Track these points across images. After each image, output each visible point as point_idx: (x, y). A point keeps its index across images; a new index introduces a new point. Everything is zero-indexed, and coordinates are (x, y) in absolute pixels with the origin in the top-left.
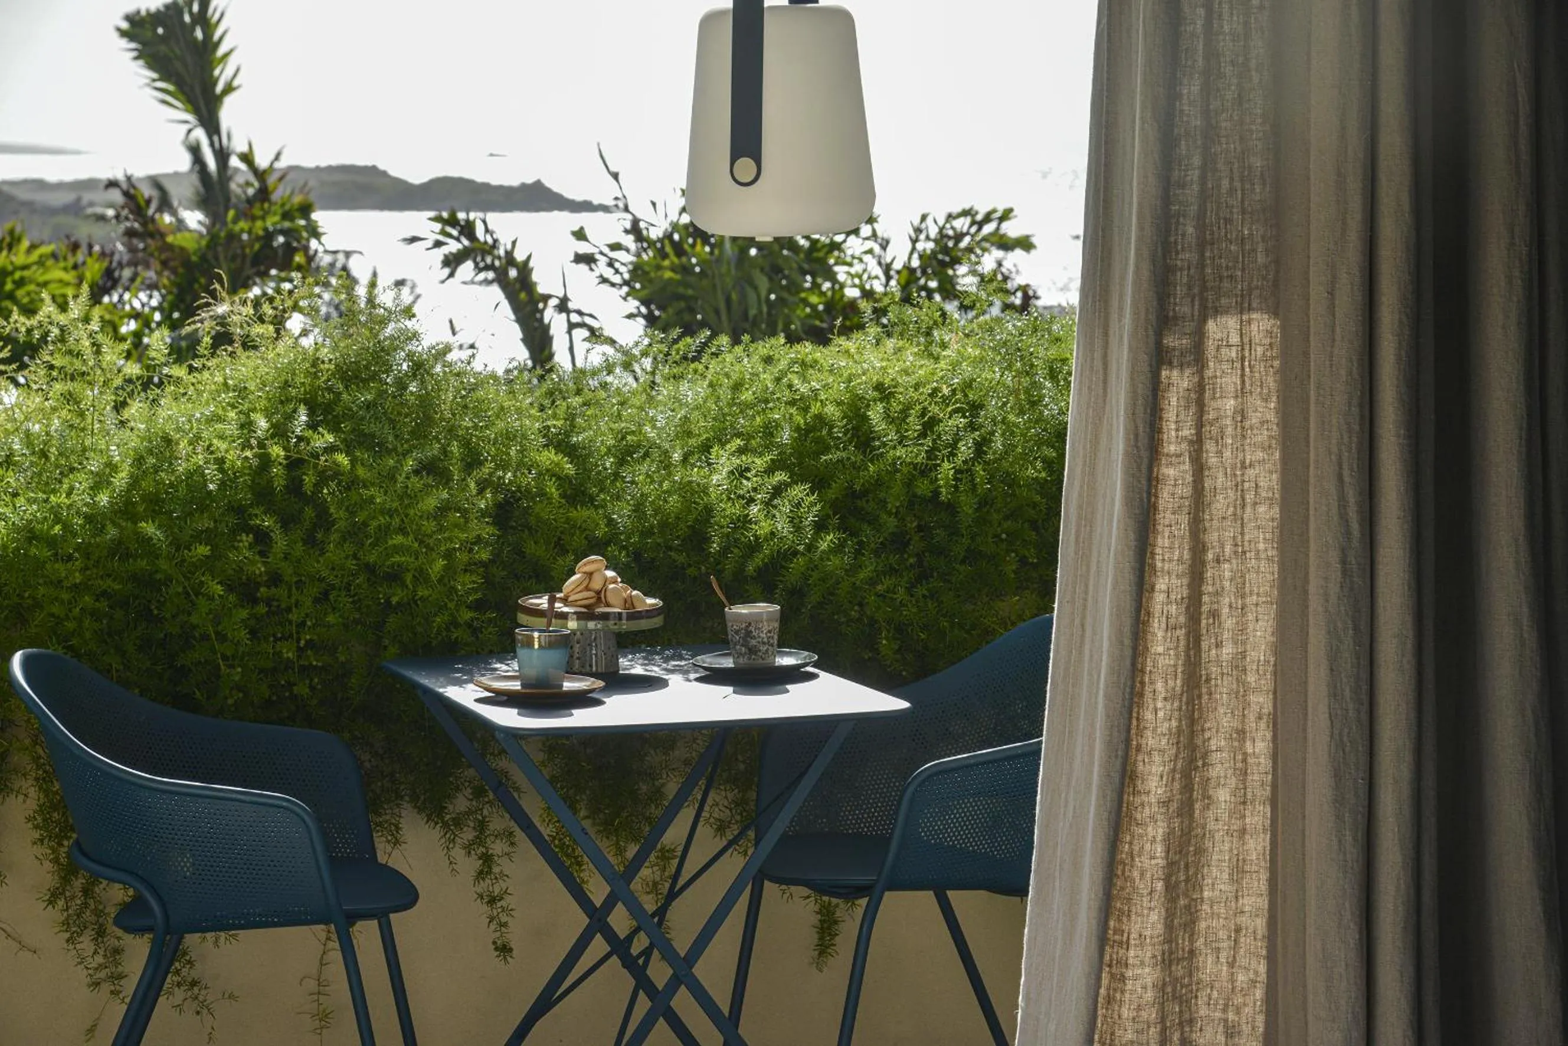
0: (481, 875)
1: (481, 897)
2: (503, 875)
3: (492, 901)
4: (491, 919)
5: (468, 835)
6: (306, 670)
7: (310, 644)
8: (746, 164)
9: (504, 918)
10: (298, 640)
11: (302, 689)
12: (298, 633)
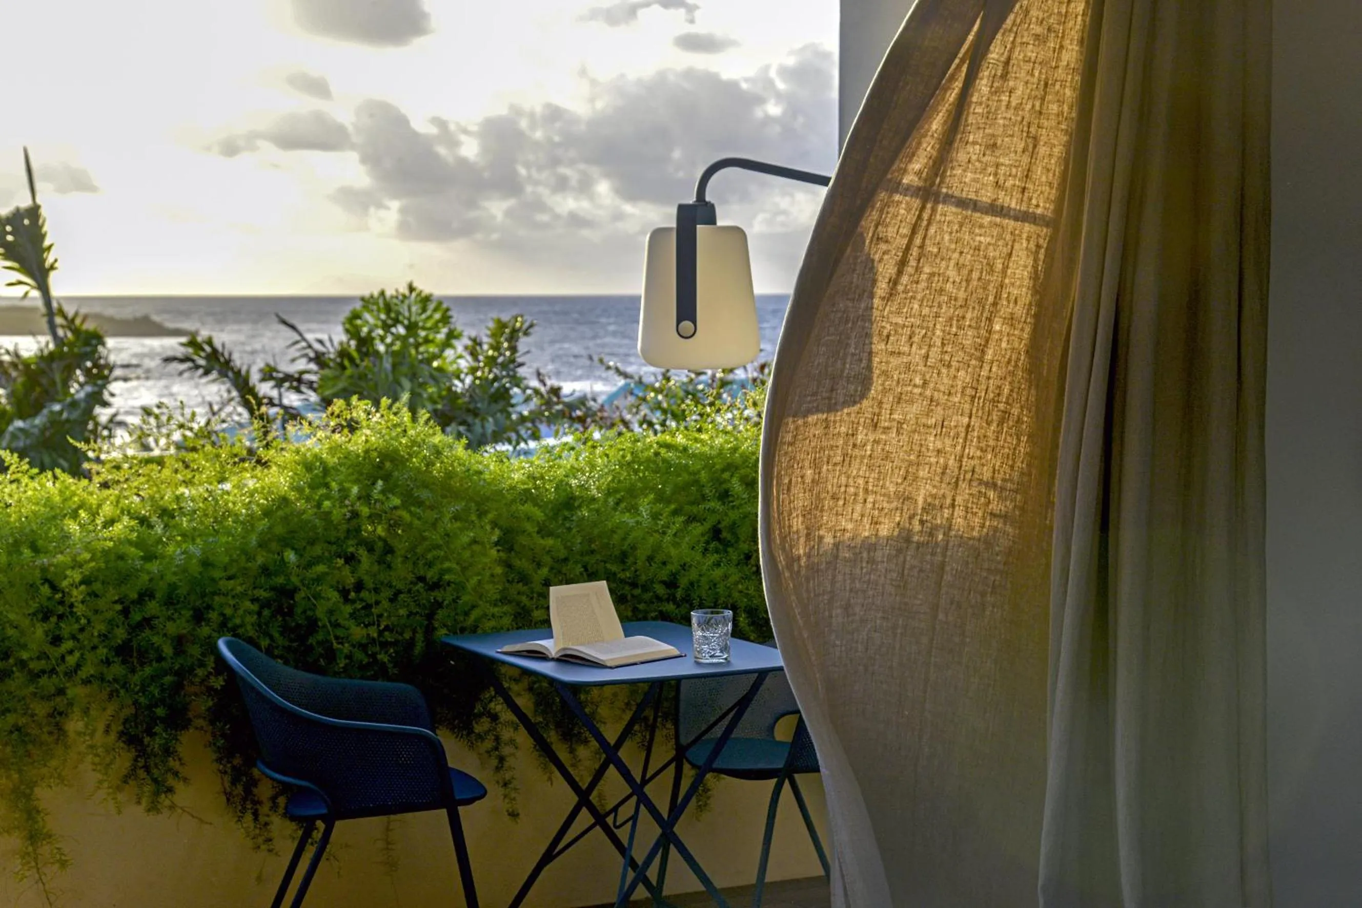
0: (498, 769)
1: (498, 782)
2: (511, 768)
3: (505, 785)
4: (505, 796)
5: (488, 744)
6: (385, 645)
7: (387, 628)
8: (687, 325)
9: (513, 795)
10: (379, 625)
11: (383, 657)
12: (378, 621)
